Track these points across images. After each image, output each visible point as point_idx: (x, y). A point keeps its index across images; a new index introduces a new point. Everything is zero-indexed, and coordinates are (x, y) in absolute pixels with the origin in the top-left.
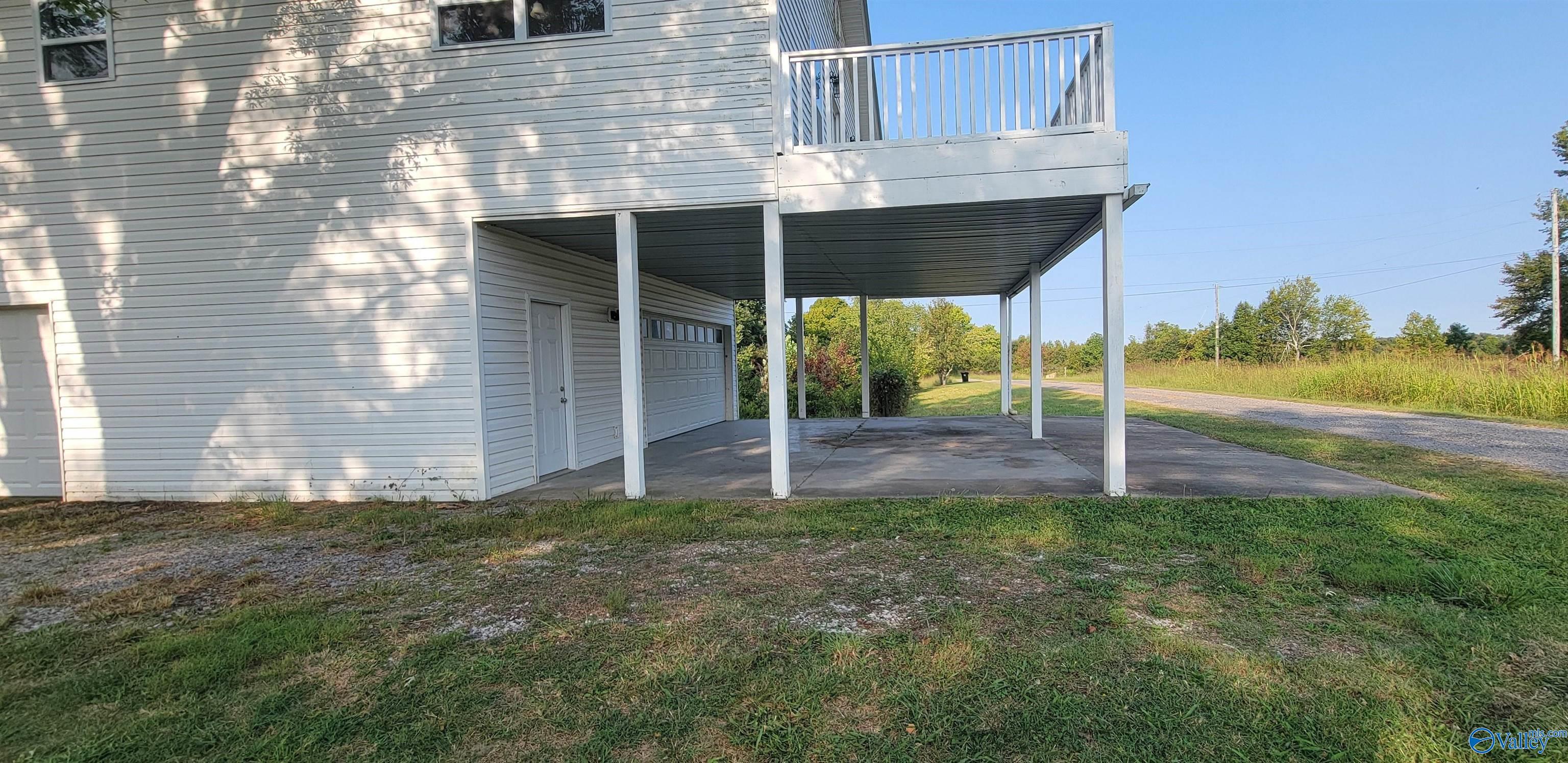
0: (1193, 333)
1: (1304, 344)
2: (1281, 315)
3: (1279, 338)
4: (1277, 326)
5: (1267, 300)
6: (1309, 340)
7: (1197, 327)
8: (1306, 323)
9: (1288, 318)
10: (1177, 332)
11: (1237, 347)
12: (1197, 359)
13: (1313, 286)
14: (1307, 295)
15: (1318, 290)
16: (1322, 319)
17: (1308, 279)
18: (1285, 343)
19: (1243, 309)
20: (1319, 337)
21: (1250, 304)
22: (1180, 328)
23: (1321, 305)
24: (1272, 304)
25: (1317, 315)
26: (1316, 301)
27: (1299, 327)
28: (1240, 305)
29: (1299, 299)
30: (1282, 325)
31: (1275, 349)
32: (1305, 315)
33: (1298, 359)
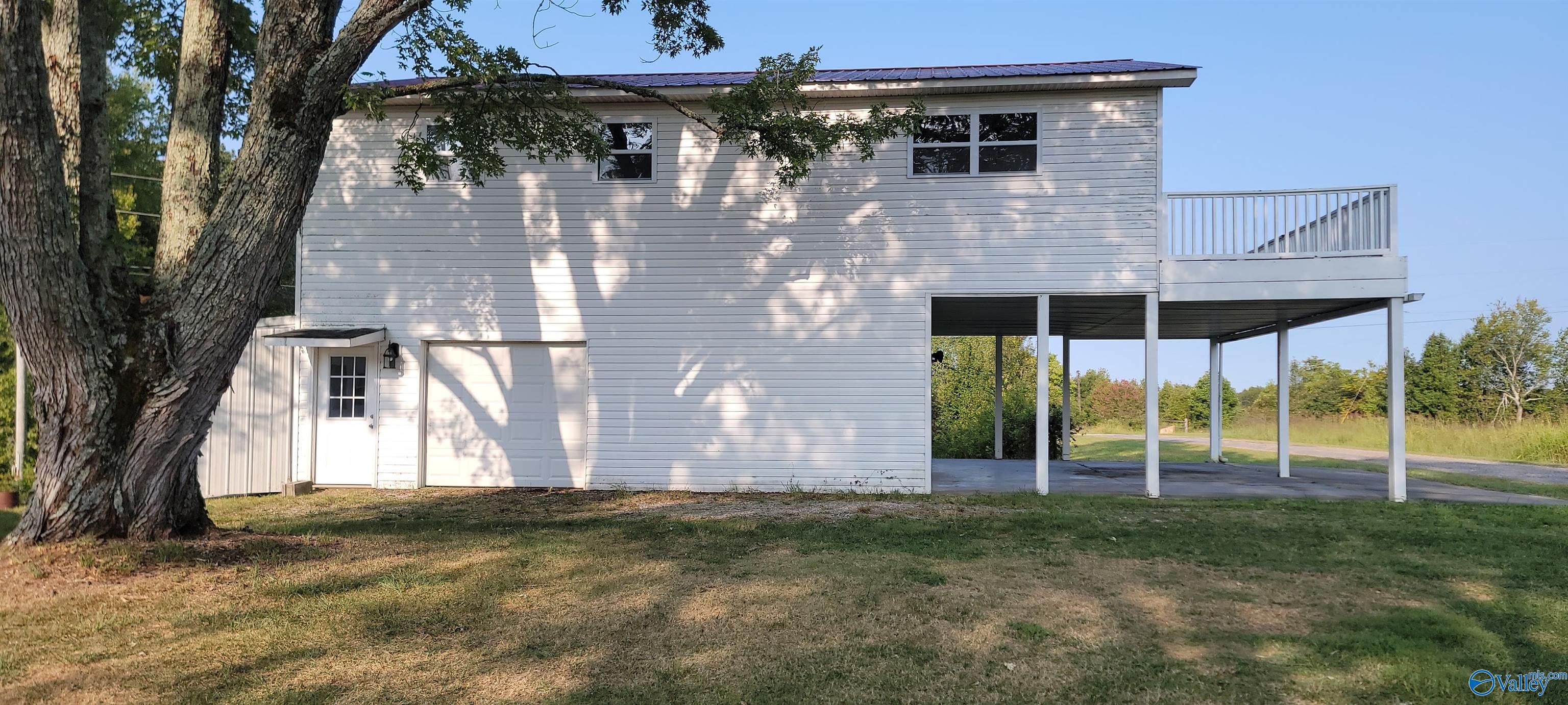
0: (1361, 375)
1: (1528, 397)
2: (1494, 353)
3: (1491, 387)
4: (1487, 370)
5: (1472, 332)
6: (1538, 391)
7: (1367, 367)
8: (1531, 367)
9: (1504, 358)
10: (1336, 373)
11: (1429, 398)
12: (1368, 414)
13: (1540, 313)
14: (1532, 327)
15: (1548, 320)
16: (1554, 361)
17: (1533, 304)
18: (1501, 394)
19: (1436, 344)
20: (1551, 387)
21: (1448, 336)
22: (1343, 367)
23: (1553, 339)
24: (1480, 338)
25: (1548, 356)
26: (1545, 335)
27: (1520, 372)
28: (1433, 338)
29: (1521, 331)
30: (1495, 369)
31: (1483, 403)
32: (1531, 356)
33: (1520, 418)
